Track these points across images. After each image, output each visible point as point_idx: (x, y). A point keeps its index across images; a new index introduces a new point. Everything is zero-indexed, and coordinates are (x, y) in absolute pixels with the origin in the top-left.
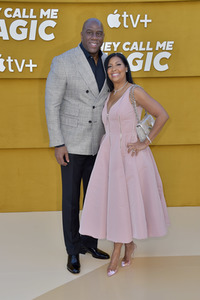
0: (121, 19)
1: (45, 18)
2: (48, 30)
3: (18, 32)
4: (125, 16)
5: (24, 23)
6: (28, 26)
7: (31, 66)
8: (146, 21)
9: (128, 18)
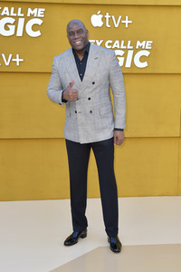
0: (104, 19)
1: (32, 16)
2: (35, 27)
3: (6, 28)
4: (107, 16)
5: (12, 21)
6: (16, 24)
7: (18, 60)
8: (127, 22)
9: (110, 19)
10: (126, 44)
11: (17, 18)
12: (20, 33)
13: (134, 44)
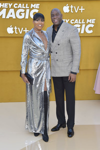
0: (70, 9)
1: (33, 8)
2: (34, 13)
3: (20, 15)
4: (72, 7)
5: (23, 11)
6: (25, 12)
7: (26, 31)
8: (82, 9)
9: (73, 8)
10: (81, 21)
11: (25, 9)
12: (27, 17)
13: (85, 21)
